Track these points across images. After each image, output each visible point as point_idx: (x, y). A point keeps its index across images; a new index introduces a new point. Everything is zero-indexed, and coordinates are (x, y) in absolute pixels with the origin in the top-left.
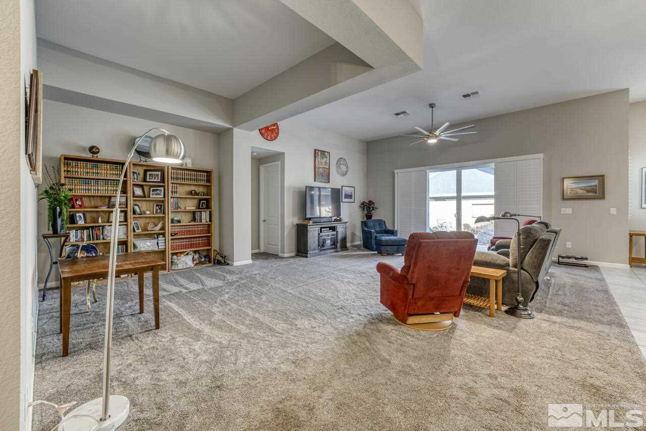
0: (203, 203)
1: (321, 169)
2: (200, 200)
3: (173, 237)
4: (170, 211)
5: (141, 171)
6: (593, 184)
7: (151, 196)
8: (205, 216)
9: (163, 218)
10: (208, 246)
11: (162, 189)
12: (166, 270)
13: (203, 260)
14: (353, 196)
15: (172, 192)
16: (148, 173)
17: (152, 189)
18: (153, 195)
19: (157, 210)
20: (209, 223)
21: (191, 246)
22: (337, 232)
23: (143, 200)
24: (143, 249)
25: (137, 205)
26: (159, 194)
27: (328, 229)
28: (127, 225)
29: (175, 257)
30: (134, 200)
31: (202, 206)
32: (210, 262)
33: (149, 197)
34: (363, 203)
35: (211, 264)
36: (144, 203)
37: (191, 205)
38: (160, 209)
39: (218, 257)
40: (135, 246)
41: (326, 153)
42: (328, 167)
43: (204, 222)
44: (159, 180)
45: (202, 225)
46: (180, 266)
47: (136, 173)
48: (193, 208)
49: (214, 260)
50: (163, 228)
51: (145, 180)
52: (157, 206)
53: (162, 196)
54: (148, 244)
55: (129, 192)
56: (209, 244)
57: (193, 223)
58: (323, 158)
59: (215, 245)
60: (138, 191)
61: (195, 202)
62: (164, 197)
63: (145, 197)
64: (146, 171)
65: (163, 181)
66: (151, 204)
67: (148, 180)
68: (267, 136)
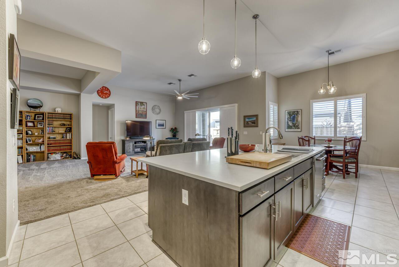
0: (68, 129)
1: (140, 112)
2: (67, 128)
3: (48, 146)
4: (47, 133)
5: (33, 115)
6: (254, 119)
7: (38, 126)
8: (69, 136)
9: (43, 136)
10: (71, 150)
11: (43, 123)
12: (44, 160)
13: (68, 156)
14: (165, 125)
15: (48, 124)
16: (37, 116)
17: (38, 123)
18: (39, 126)
19: (41, 133)
20: (71, 139)
21: (61, 150)
22: (147, 144)
23: (35, 128)
24: (31, 151)
25: (30, 131)
26: (41, 125)
27: (142, 142)
28: (22, 140)
29: (50, 155)
30: (26, 128)
31: (68, 131)
32: (71, 157)
33: (37, 127)
34: (172, 129)
35: (71, 159)
36: (35, 130)
37: (62, 130)
38: (43, 132)
39: (75, 155)
40: (27, 149)
41: (144, 103)
42: (145, 110)
43: (68, 138)
44: (42, 119)
45: (67, 140)
46: (52, 159)
47: (29, 116)
48: (63, 132)
49: (73, 156)
50: (43, 142)
51: (35, 119)
52: (42, 131)
53: (43, 126)
54: (34, 148)
55: (23, 125)
56: (71, 149)
57: (63, 139)
58: (141, 106)
59: (74, 150)
60: (30, 124)
61: (64, 129)
62: (44, 127)
63: (35, 127)
64: (35, 115)
65: (43, 119)
66: (39, 130)
67: (36, 119)
68: (103, 96)
